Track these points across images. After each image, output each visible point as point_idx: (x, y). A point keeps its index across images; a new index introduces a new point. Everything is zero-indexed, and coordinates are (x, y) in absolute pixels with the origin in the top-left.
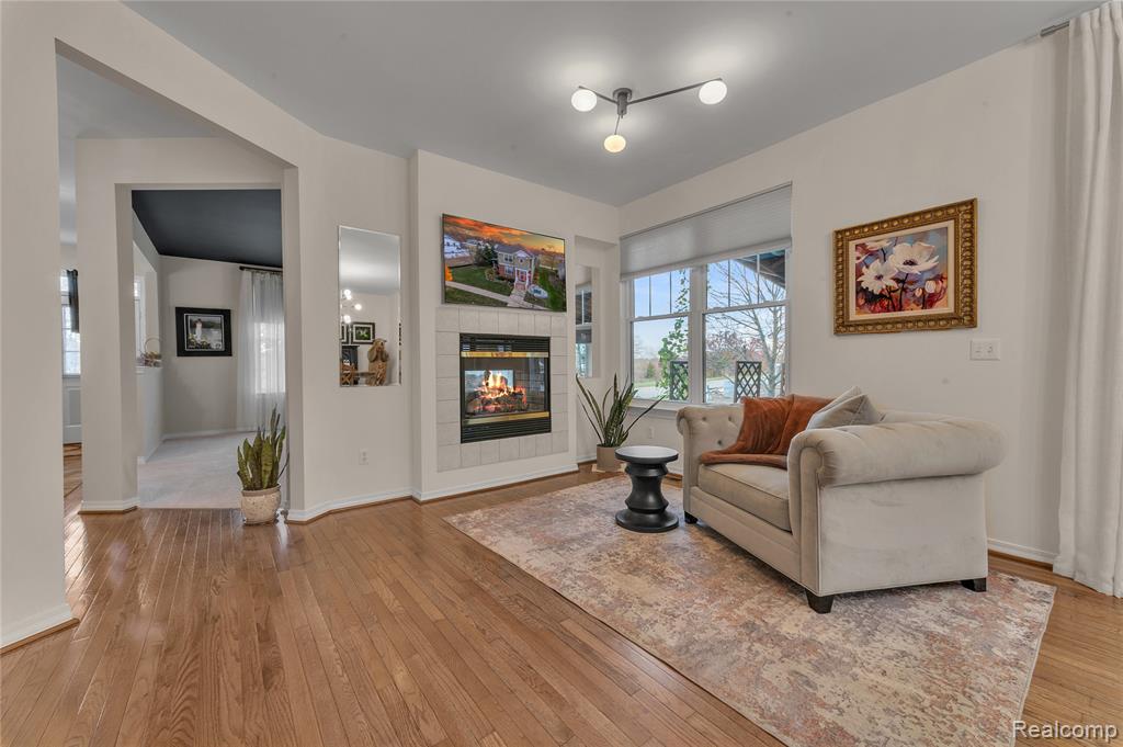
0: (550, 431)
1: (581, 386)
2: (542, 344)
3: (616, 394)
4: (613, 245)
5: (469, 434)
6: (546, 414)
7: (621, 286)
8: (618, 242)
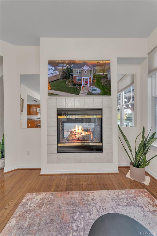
0: (102, 152)
1: (121, 132)
2: (99, 111)
3: (143, 137)
4: (144, 59)
5: (61, 150)
6: (100, 144)
7: (149, 79)
8: (147, 56)
